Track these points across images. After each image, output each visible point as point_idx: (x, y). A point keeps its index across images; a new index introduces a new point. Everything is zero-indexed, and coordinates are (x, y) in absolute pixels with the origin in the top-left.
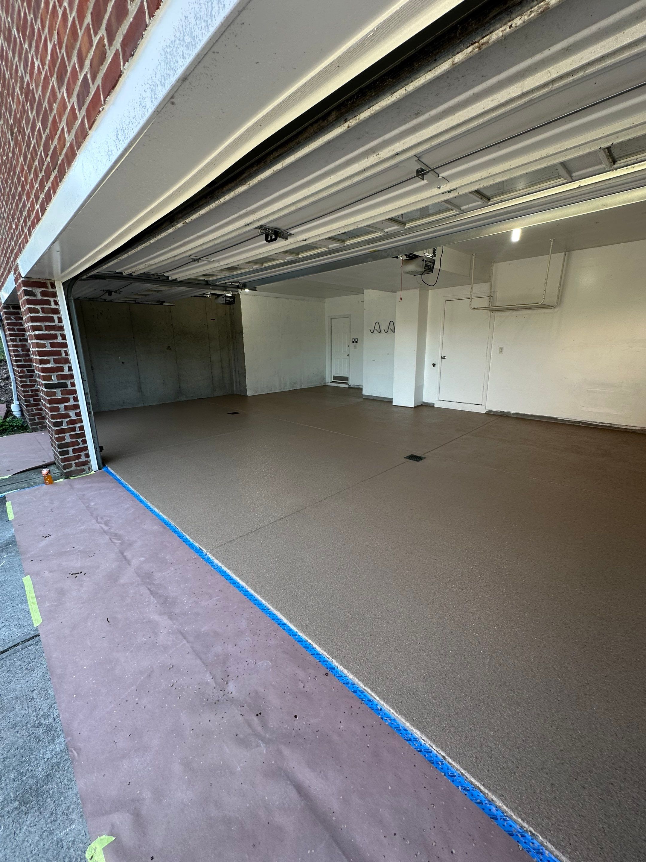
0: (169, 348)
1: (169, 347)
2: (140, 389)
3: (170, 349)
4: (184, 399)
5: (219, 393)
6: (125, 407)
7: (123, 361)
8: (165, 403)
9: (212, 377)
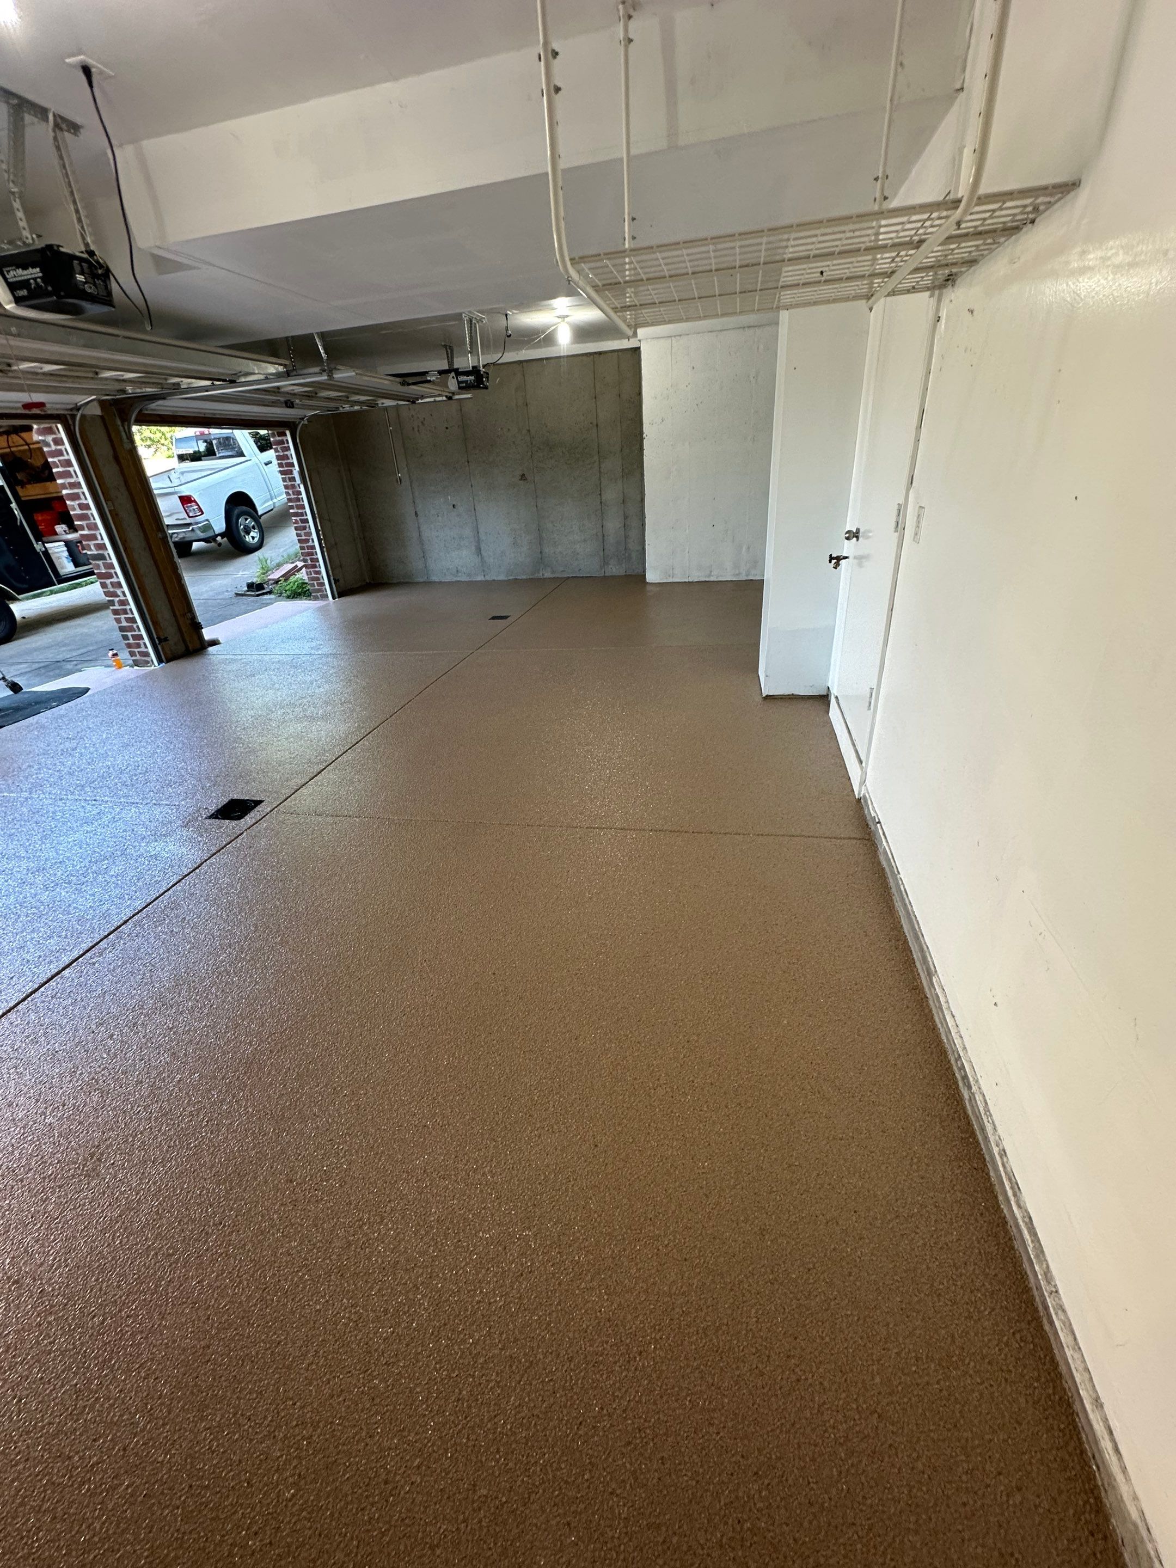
0: (523, 477)
1: (523, 475)
2: (479, 550)
3: (526, 479)
4: (548, 575)
5: (614, 569)
6: (458, 579)
7: (454, 503)
8: (516, 579)
9: (603, 536)
